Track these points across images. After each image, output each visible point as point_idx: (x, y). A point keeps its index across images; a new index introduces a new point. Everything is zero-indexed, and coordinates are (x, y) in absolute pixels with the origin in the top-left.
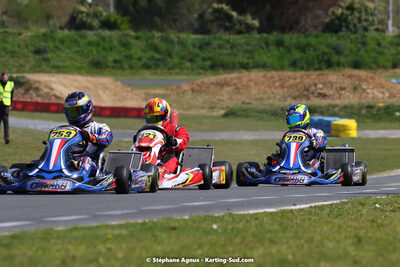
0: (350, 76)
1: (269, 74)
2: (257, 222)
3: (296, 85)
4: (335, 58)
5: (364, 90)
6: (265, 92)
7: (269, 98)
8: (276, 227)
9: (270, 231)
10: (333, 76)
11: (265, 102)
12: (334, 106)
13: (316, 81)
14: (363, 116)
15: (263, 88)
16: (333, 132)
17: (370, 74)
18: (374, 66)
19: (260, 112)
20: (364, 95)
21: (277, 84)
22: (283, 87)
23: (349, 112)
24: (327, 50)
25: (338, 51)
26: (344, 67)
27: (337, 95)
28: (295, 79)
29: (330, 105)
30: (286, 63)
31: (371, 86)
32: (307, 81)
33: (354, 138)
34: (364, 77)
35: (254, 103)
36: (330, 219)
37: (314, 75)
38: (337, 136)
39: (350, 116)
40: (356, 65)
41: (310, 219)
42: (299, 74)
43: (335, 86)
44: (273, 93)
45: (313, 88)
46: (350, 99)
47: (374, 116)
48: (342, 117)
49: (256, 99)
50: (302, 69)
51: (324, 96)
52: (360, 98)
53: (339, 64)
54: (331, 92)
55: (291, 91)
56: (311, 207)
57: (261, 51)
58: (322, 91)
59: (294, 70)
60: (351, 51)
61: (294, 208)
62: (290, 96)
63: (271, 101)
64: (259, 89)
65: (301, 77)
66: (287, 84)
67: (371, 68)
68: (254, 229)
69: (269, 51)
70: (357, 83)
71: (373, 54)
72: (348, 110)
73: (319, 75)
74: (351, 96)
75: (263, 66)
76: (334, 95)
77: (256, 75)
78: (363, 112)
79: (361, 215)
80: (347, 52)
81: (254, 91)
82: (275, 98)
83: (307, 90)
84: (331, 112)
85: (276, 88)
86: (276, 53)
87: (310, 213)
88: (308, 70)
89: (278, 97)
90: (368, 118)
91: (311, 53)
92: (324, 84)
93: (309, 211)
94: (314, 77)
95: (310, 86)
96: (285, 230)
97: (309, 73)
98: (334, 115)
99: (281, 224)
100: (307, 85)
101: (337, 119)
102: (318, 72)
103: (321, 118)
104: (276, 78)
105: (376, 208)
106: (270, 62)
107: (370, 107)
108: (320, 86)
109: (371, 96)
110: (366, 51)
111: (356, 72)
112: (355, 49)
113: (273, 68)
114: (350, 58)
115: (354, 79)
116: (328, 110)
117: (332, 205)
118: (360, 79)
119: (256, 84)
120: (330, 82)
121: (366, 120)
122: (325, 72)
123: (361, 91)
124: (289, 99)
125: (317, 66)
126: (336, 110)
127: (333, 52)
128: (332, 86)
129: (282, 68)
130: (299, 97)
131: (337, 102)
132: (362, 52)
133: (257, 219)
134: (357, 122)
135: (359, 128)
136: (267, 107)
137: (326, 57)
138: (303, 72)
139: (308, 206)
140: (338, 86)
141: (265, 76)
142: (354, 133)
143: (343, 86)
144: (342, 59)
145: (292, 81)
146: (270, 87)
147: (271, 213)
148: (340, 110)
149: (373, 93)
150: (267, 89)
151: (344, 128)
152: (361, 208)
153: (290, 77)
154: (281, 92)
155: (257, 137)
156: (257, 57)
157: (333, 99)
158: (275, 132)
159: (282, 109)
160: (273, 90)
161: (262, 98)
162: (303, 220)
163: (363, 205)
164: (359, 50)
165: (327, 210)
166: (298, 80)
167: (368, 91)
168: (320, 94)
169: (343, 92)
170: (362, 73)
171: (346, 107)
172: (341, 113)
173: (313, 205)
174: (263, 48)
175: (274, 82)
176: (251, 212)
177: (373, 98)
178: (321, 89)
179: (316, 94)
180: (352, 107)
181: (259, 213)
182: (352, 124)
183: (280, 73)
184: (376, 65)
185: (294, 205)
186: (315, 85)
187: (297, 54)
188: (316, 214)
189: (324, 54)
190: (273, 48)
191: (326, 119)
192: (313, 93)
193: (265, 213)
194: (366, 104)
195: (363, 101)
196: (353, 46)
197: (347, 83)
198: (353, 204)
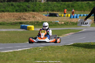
0: (32, 14)
1: (10, 13)
2: (7, 54)
3: (17, 16)
4: (28, 9)
5: (36, 17)
6: (9, 18)
7: (10, 20)
8: (12, 56)
9: (11, 57)
10: (27, 14)
11: (9, 21)
12: (28, 22)
13: (23, 15)
14: (35, 24)
15: (8, 17)
16: (27, 29)
17: (37, 13)
18: (38, 11)
19: (7, 24)
20: (36, 19)
21: (12, 16)
22: (14, 17)
23: (32, 23)
24: (25, 7)
25: (28, 7)
26: (30, 11)
27: (29, 19)
28: (17, 14)
29: (27, 22)
30: (14, 10)
31: (38, 17)
32: (20, 15)
33: (33, 31)
34: (36, 14)
35: (6, 21)
36: (27, 53)
37: (22, 13)
38: (29, 30)
39: (32, 25)
40: (33, 11)
41: (22, 53)
42: (18, 13)
43: (28, 16)
44: (11, 18)
45: (22, 17)
46: (32, 20)
47: (38, 24)
48: (30, 25)
49: (7, 20)
50: (19, 12)
51: (25, 19)
52: (35, 20)
53: (29, 11)
54: (27, 18)
55: (16, 18)
56: (22, 50)
57: (8, 7)
58: (24, 18)
59: (17, 12)
60: (32, 7)
61: (17, 50)
62: (16, 19)
63: (10, 21)
64: (7, 17)
65: (19, 14)
66: (15, 16)
67: (38, 12)
68: (6, 57)
69: (10, 7)
70: (34, 15)
71: (38, 8)
72: (31, 23)
73: (23, 14)
74: (32, 19)
75: (8, 11)
76: (28, 19)
77: (6, 13)
78: (36, 23)
79: (36, 52)
80: (31, 7)
81: (6, 18)
82: (12, 20)
83: (20, 18)
84: (27, 23)
85: (12, 17)
86: (12, 7)
87: (22, 52)
88: (20, 12)
89: (12, 19)
90: (37, 25)
91: (21, 8)
92: (25, 16)
93: (21, 51)
94: (22, 14)
95: (21, 16)
96: (15, 57)
97: (21, 13)
98: (28, 24)
99: (14, 55)
100: (20, 16)
101: (29, 25)
102: (23, 13)
103: (24, 25)
104: (12, 14)
105: (40, 50)
106: (10, 10)
107: (37, 22)
108: (24, 16)
109: (38, 19)
110: (36, 7)
111: (33, 13)
112: (33, 7)
113: (11, 12)
114: (32, 9)
115: (33, 15)
116: (26, 23)
117: (28, 49)
118: (35, 15)
119: (6, 16)
120: (27, 15)
121: (36, 26)
122: (25, 13)
123: (35, 18)
124: (15, 20)
125: (23, 11)
126: (28, 23)
127: (27, 7)
128: (27, 16)
129: (13, 12)
130: (18, 19)
131: (29, 21)
132: (35, 7)
133: (7, 53)
134: (34, 26)
135: (34, 28)
136: (9, 22)
137: (25, 9)
138: (19, 13)
139: (21, 50)
140: (29, 16)
141: (9, 14)
142: (33, 29)
143: (30, 16)
144: (30, 9)
145: (16, 15)
146: (10, 17)
147: (11, 52)
148: (29, 23)
149: (38, 18)
150: (9, 17)
151: (31, 28)
152: (36, 50)
153: (15, 14)
154: (13, 18)
155: (7, 30)
156: (6, 8)
157: (27, 20)
158: (11, 29)
159: (14, 23)
160: (11, 17)
161: (8, 20)
162: (20, 54)
163: (36, 49)
164: (34, 7)
165: (27, 51)
166: (18, 15)
167: (37, 18)
168: (24, 19)
169: (30, 18)
170: (35, 13)
171: (31, 22)
172: (30, 24)
173: (23, 49)
174: (8, 6)
175: (11, 15)
176: (6, 51)
177: (38, 20)
178: (24, 17)
179: (23, 19)
180: (33, 22)
181: (7, 52)
182: (32, 27)
183: (13, 13)
184: (39, 11)
185: (18, 49)
186: (23, 16)
187: (17, 8)
188: (24, 52)
189: (25, 8)
190: (11, 6)
191: (26, 25)
192: (22, 18)
193: (9, 52)
194: (37, 21)
195: (36, 20)
196: (33, 6)
197: (31, 15)
198: (34, 49)
